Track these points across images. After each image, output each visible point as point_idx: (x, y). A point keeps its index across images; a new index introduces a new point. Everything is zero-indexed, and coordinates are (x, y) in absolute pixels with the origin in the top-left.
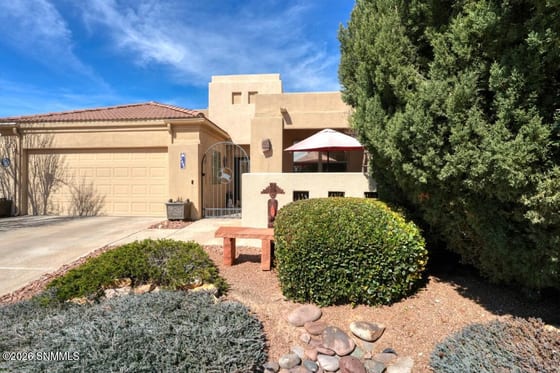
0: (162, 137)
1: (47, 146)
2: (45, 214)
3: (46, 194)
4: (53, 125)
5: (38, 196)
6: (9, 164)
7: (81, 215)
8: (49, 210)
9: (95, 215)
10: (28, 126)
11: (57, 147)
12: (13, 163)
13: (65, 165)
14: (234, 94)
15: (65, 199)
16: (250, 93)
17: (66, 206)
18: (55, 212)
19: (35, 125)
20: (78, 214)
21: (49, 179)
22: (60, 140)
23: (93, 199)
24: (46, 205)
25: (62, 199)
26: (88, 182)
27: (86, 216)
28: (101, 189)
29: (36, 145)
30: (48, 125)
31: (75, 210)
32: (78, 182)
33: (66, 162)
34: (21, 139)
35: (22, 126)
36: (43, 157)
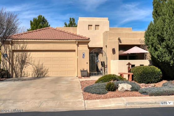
0: (74, 46)
1: (24, 49)
2: (21, 77)
3: (22, 68)
4: (28, 41)
5: (18, 69)
6: (7, 56)
7: (38, 77)
8: (23, 75)
9: (44, 77)
10: (16, 41)
11: (28, 49)
12: (8, 56)
13: (30, 56)
14: (89, 25)
15: (30, 70)
16: (96, 25)
17: (31, 73)
18: (25, 76)
19: (19, 41)
20: (36, 76)
21: (23, 62)
22: (30, 47)
23: (43, 70)
24: (21, 73)
25: (29, 70)
26: (41, 63)
27: (40, 77)
28: (46, 66)
29: (19, 49)
30: (25, 41)
31: (35, 75)
32: (36, 63)
33: (31, 55)
34: (12, 46)
35: (13, 41)
36: (21, 53)
